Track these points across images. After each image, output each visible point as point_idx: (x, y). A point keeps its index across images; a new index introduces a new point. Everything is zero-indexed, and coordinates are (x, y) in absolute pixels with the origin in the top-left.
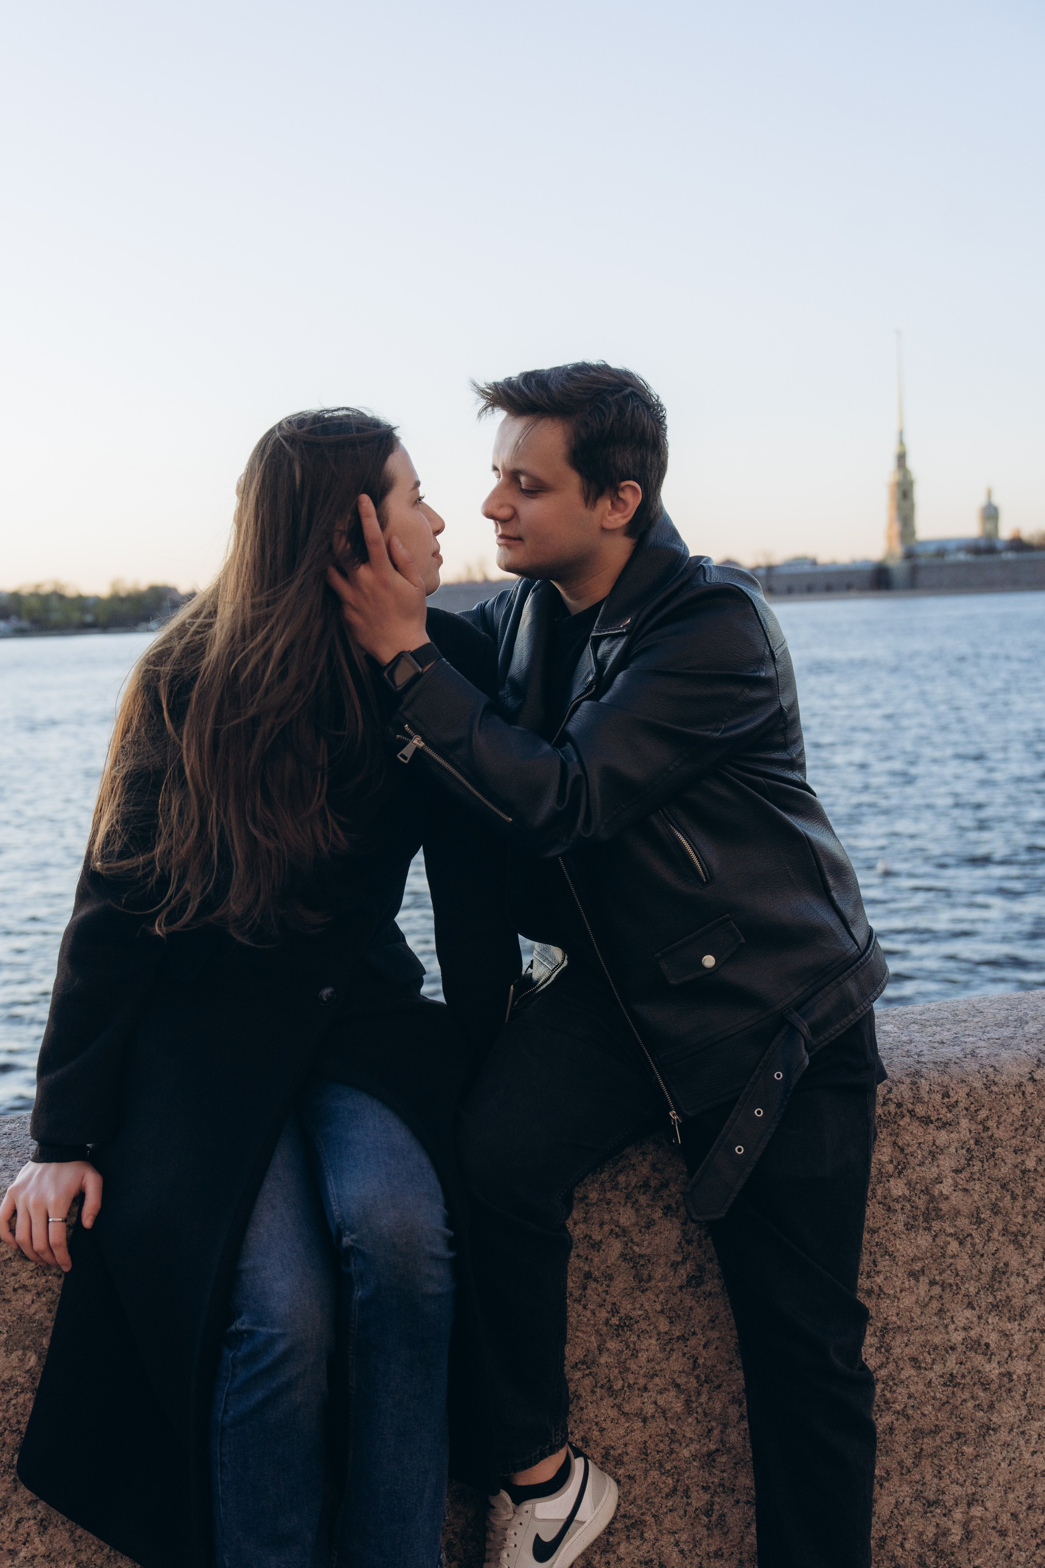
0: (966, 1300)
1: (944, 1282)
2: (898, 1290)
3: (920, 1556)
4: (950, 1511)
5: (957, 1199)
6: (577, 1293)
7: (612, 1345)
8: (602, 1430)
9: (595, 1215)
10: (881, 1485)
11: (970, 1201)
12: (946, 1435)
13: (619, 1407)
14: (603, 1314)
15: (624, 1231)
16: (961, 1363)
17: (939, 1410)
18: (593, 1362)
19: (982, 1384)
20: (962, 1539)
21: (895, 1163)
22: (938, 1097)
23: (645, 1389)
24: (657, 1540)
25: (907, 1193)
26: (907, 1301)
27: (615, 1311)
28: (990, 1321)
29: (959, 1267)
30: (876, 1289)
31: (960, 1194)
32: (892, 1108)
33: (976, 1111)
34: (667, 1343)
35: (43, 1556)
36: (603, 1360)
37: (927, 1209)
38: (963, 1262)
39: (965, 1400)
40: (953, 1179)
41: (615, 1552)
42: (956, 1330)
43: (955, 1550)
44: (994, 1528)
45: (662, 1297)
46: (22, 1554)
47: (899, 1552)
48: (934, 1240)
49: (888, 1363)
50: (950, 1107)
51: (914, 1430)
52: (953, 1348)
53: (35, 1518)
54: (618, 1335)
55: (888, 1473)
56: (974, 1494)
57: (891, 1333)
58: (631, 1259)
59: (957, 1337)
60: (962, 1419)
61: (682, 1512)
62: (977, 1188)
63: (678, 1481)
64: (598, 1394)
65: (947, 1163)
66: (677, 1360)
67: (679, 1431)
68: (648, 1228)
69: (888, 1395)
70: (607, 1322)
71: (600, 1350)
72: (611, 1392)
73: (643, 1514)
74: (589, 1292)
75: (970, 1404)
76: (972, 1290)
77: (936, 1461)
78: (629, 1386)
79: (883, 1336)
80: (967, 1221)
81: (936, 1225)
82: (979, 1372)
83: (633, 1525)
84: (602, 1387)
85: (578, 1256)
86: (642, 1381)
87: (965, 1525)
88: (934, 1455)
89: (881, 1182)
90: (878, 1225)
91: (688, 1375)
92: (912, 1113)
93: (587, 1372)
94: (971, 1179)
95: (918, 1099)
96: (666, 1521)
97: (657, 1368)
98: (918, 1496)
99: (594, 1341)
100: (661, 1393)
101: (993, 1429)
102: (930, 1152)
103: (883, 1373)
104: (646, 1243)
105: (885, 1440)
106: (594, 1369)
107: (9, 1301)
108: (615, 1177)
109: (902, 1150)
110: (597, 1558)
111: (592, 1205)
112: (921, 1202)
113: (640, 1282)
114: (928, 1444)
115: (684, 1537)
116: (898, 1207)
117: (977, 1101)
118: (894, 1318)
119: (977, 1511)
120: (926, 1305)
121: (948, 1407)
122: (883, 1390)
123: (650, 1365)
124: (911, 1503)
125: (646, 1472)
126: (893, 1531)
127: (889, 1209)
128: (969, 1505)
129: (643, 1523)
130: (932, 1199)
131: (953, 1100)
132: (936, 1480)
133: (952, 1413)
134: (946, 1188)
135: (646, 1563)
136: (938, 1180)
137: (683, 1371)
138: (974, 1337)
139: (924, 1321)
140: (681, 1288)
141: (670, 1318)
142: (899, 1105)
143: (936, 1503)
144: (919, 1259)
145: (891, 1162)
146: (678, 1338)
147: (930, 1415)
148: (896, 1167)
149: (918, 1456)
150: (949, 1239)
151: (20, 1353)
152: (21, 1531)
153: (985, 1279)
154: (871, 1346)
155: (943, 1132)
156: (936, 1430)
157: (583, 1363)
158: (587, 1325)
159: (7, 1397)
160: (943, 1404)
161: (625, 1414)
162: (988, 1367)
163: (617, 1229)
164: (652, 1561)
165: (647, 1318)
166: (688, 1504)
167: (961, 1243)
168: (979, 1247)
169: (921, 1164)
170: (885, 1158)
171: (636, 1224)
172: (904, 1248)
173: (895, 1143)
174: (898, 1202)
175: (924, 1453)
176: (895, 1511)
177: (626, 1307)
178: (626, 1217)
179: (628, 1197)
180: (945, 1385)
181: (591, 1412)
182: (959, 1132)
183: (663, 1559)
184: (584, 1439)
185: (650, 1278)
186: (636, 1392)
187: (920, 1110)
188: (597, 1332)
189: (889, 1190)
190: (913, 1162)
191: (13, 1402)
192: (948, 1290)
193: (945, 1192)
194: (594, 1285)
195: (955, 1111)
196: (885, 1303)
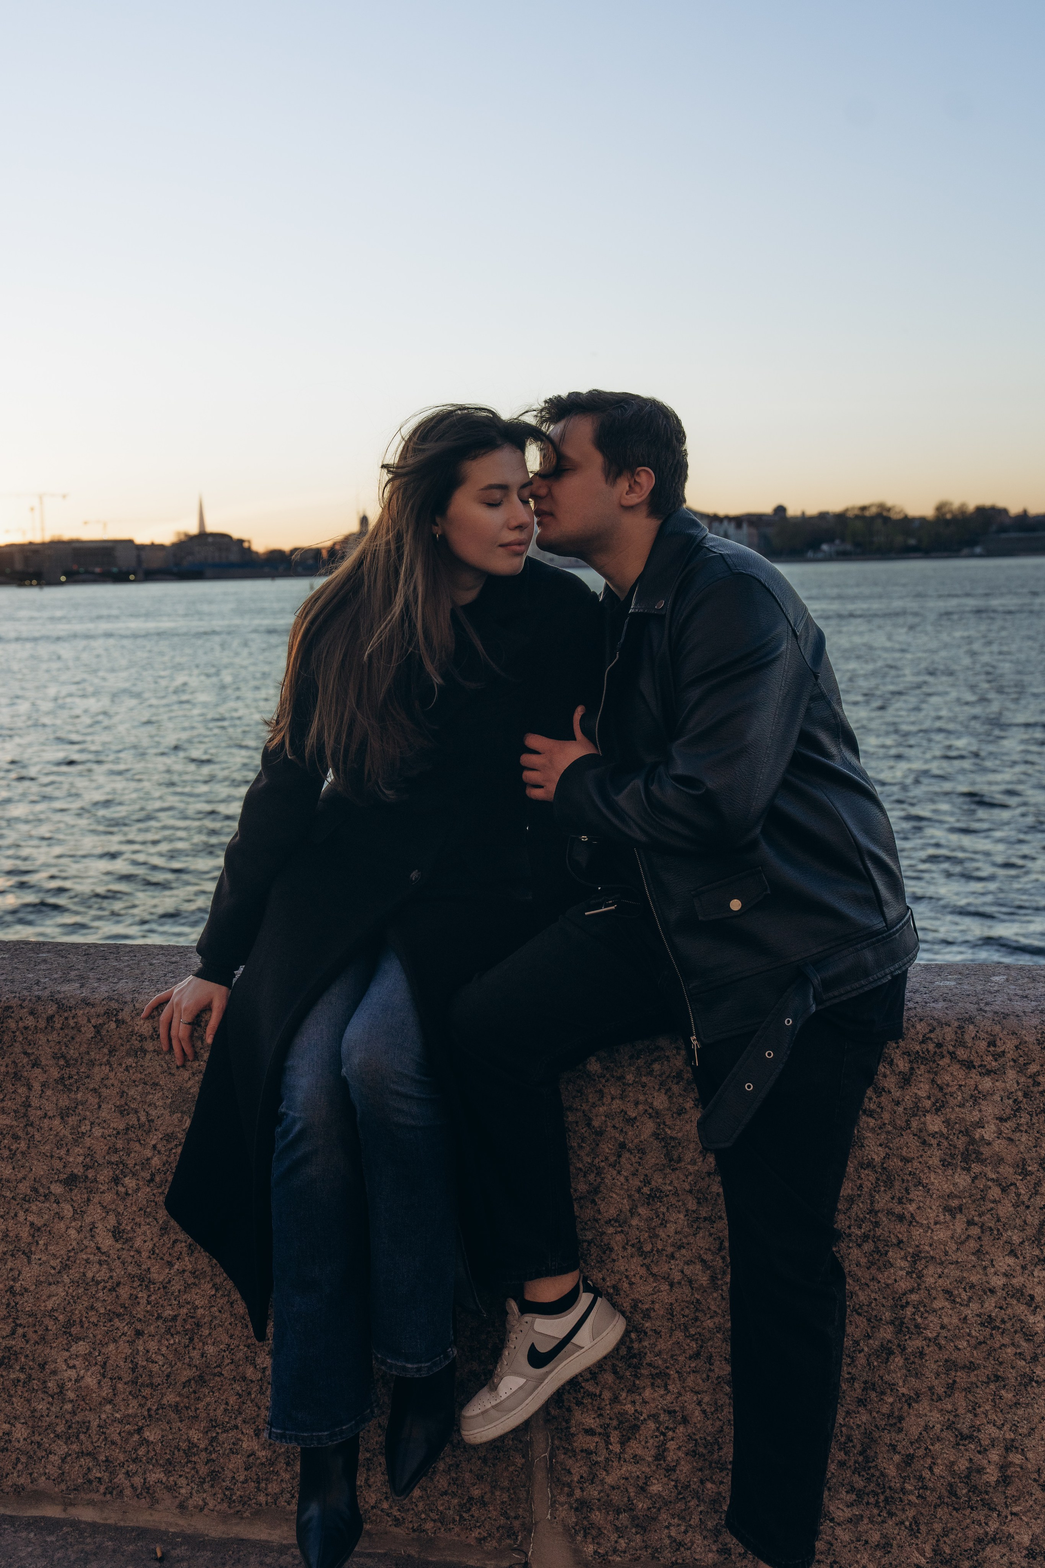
0: (1008, 1247)
1: (983, 1224)
2: (932, 1221)
3: (950, 1485)
4: (986, 1450)
5: (999, 1146)
6: (612, 1159)
7: (642, 1211)
8: (631, 1284)
9: (631, 1094)
10: (910, 1405)
11: (1015, 1151)
12: (982, 1374)
13: (648, 1268)
14: (636, 1182)
15: (658, 1113)
16: (1001, 1308)
17: (975, 1348)
18: (625, 1222)
19: (1025, 1334)
20: (998, 1482)
21: (933, 1099)
22: (983, 1044)
23: (672, 1256)
24: (680, 1394)
25: (945, 1131)
26: (942, 1234)
27: (647, 1181)
28: (1036, 1274)
29: (1001, 1214)
30: (908, 1216)
31: (1004, 1142)
32: (931, 1047)
33: (1025, 1064)
34: (694, 1220)
35: (190, 1272)
36: (635, 1222)
37: (967, 1150)
38: (1006, 1209)
39: (1003, 1345)
40: (997, 1126)
41: (640, 1394)
42: (995, 1273)
43: (990, 1490)
44: (1035, 1480)
45: (690, 1178)
46: (176, 1267)
47: (926, 1474)
48: (973, 1181)
49: (919, 1289)
50: (997, 1056)
51: (946, 1361)
52: (992, 1291)
53: (186, 1242)
54: (648, 1204)
55: (918, 1395)
56: (1013, 1440)
57: (923, 1261)
58: (663, 1139)
59: (998, 1282)
60: (1001, 1363)
61: (704, 1376)
62: (1023, 1139)
63: (701, 1347)
64: (629, 1251)
65: (989, 1110)
66: (704, 1238)
67: (704, 1302)
68: (679, 1114)
69: (919, 1320)
70: (639, 1190)
71: (632, 1214)
72: (642, 1253)
73: (667, 1368)
74: (623, 1160)
75: (1010, 1350)
76: (1016, 1239)
77: (969, 1396)
78: (658, 1251)
79: (915, 1262)
80: (1011, 1170)
81: (976, 1168)
82: (1021, 1321)
83: (658, 1375)
84: (633, 1246)
85: (614, 1126)
86: (670, 1250)
87: (1003, 1467)
88: (968, 1390)
89: (916, 1115)
90: (911, 1155)
91: (713, 1254)
92: (953, 1055)
93: (619, 1229)
94: (1017, 1129)
95: (961, 1043)
96: (689, 1379)
97: (684, 1240)
98: (950, 1426)
99: (626, 1205)
100: (688, 1264)
101: (1037, 1382)
102: (972, 1096)
103: (914, 1297)
104: (677, 1128)
105: (914, 1363)
106: (626, 1229)
107: (173, 1075)
108: (651, 1064)
109: (941, 1089)
110: (624, 1395)
111: (629, 1085)
112: (961, 1143)
113: (670, 1161)
114: (961, 1377)
115: (706, 1399)
116: (934, 1142)
117: (1026, 1055)
118: (927, 1248)
119: (1016, 1458)
120: (962, 1243)
121: (984, 1348)
122: (914, 1314)
123: (678, 1237)
124: (942, 1430)
125: (672, 1330)
126: (921, 1452)
127: (924, 1143)
128: (1007, 1449)
129: (668, 1375)
130: (972, 1141)
131: (999, 1050)
132: (970, 1415)
133: (989, 1354)
134: (988, 1132)
135: (669, 1412)
136: (980, 1124)
137: (709, 1250)
138: (1017, 1286)
139: (961, 1257)
140: (709, 1174)
141: (699, 1199)
142: (939, 1045)
143: (970, 1437)
144: (956, 1196)
145: (929, 1098)
146: (705, 1219)
147: (964, 1350)
148: (934, 1104)
149: (951, 1387)
150: (990, 1183)
151: (179, 1115)
152: (176, 1249)
153: (1030, 1231)
154: (902, 1269)
155: (987, 1079)
156: (971, 1367)
157: (616, 1221)
158: (621, 1189)
159: (170, 1146)
160: (980, 1343)
161: (654, 1275)
162: (1032, 1319)
163: (650, 1111)
164: (675, 1412)
165: (676, 1194)
166: (710, 1370)
167: (1004, 1190)
168: (1025, 1198)
169: (961, 1106)
170: (922, 1094)
171: (669, 1109)
172: (939, 1182)
173: (933, 1081)
174: (933, 1137)
175: (957, 1385)
176: (924, 1433)
177: (657, 1180)
178: (660, 1101)
179: (662, 1084)
180: (982, 1324)
181: (621, 1265)
182: (1004, 1082)
183: (685, 1413)
184: (614, 1287)
185: (680, 1160)
186: (664, 1258)
187: (961, 1053)
188: (630, 1196)
189: (924, 1123)
190: (952, 1102)
191: (174, 1151)
192: (988, 1233)
193: (986, 1137)
194: (627, 1155)
195: (1001, 1061)
196: (917, 1232)
